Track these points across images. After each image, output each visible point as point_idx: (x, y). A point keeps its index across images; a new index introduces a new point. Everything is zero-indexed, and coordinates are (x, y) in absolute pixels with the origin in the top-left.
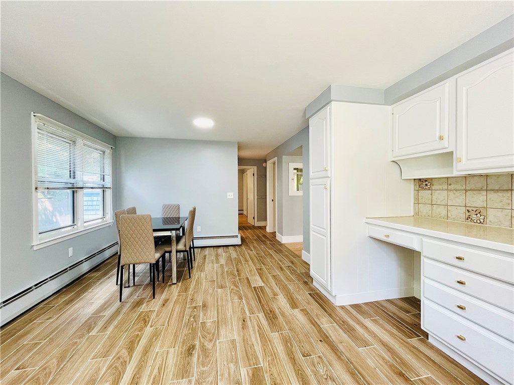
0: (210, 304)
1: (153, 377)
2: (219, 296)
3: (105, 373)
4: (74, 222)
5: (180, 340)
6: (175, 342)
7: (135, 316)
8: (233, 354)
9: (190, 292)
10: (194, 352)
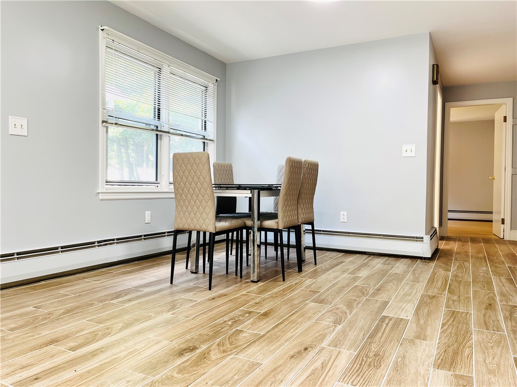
0: (276, 314)
1: (116, 356)
2: (305, 310)
3: (82, 335)
4: (157, 180)
5: (188, 337)
6: (180, 337)
7: (170, 299)
8: (236, 377)
9: (266, 295)
10: (186, 354)
